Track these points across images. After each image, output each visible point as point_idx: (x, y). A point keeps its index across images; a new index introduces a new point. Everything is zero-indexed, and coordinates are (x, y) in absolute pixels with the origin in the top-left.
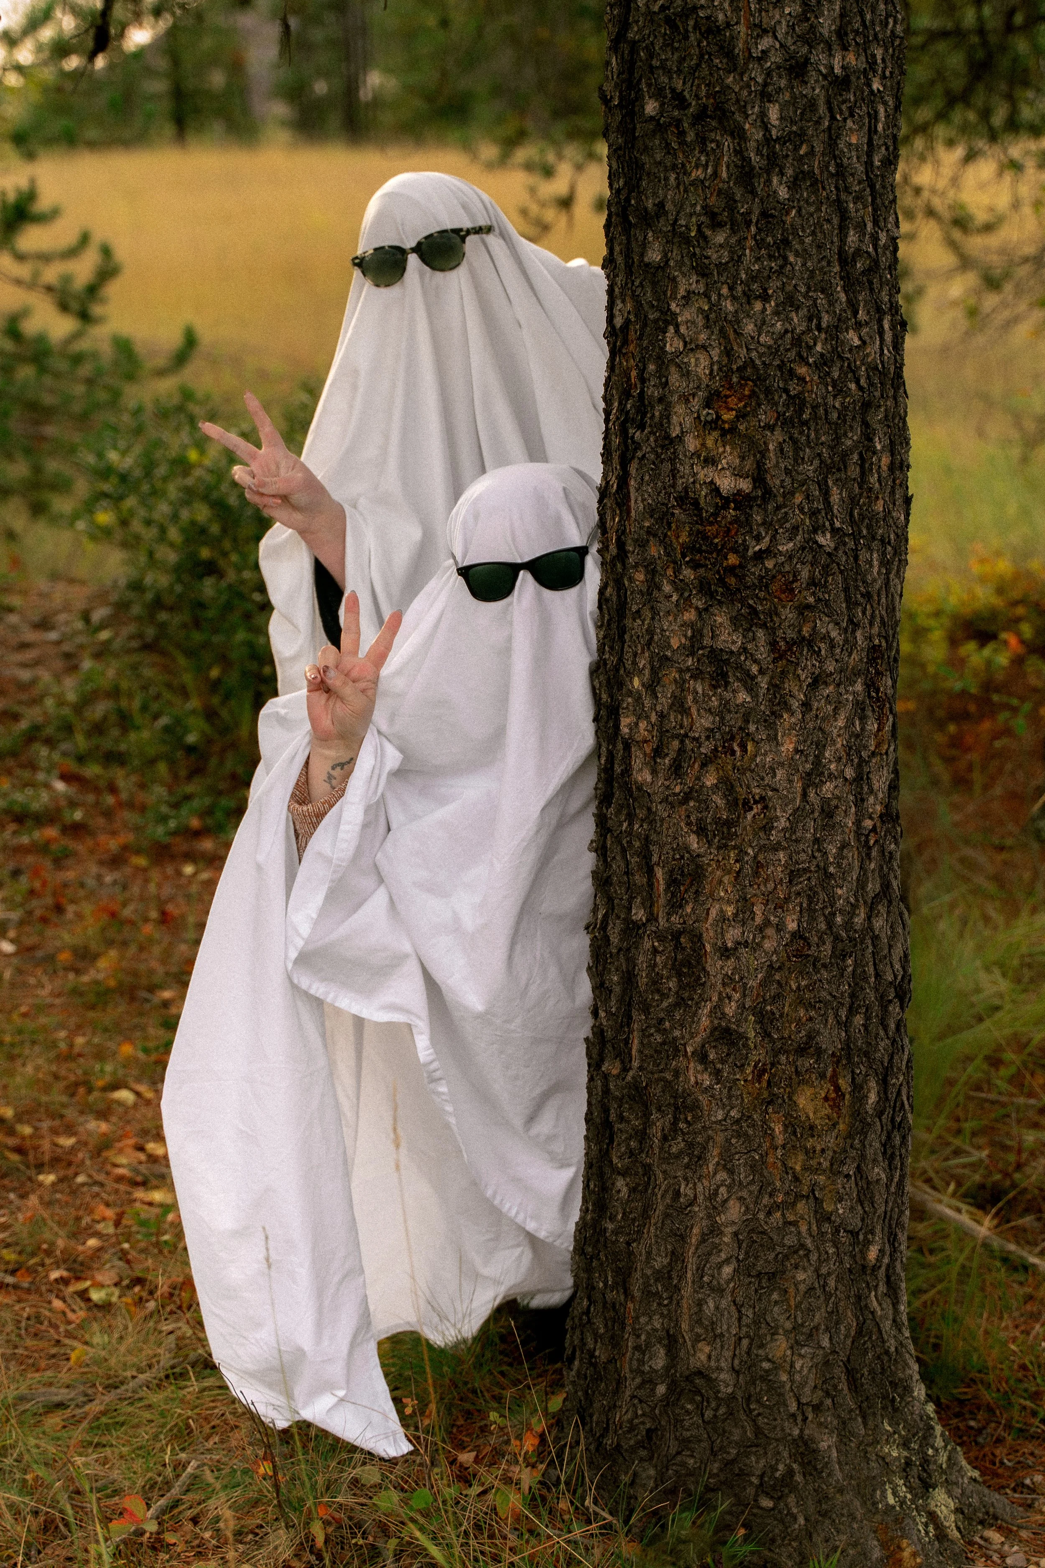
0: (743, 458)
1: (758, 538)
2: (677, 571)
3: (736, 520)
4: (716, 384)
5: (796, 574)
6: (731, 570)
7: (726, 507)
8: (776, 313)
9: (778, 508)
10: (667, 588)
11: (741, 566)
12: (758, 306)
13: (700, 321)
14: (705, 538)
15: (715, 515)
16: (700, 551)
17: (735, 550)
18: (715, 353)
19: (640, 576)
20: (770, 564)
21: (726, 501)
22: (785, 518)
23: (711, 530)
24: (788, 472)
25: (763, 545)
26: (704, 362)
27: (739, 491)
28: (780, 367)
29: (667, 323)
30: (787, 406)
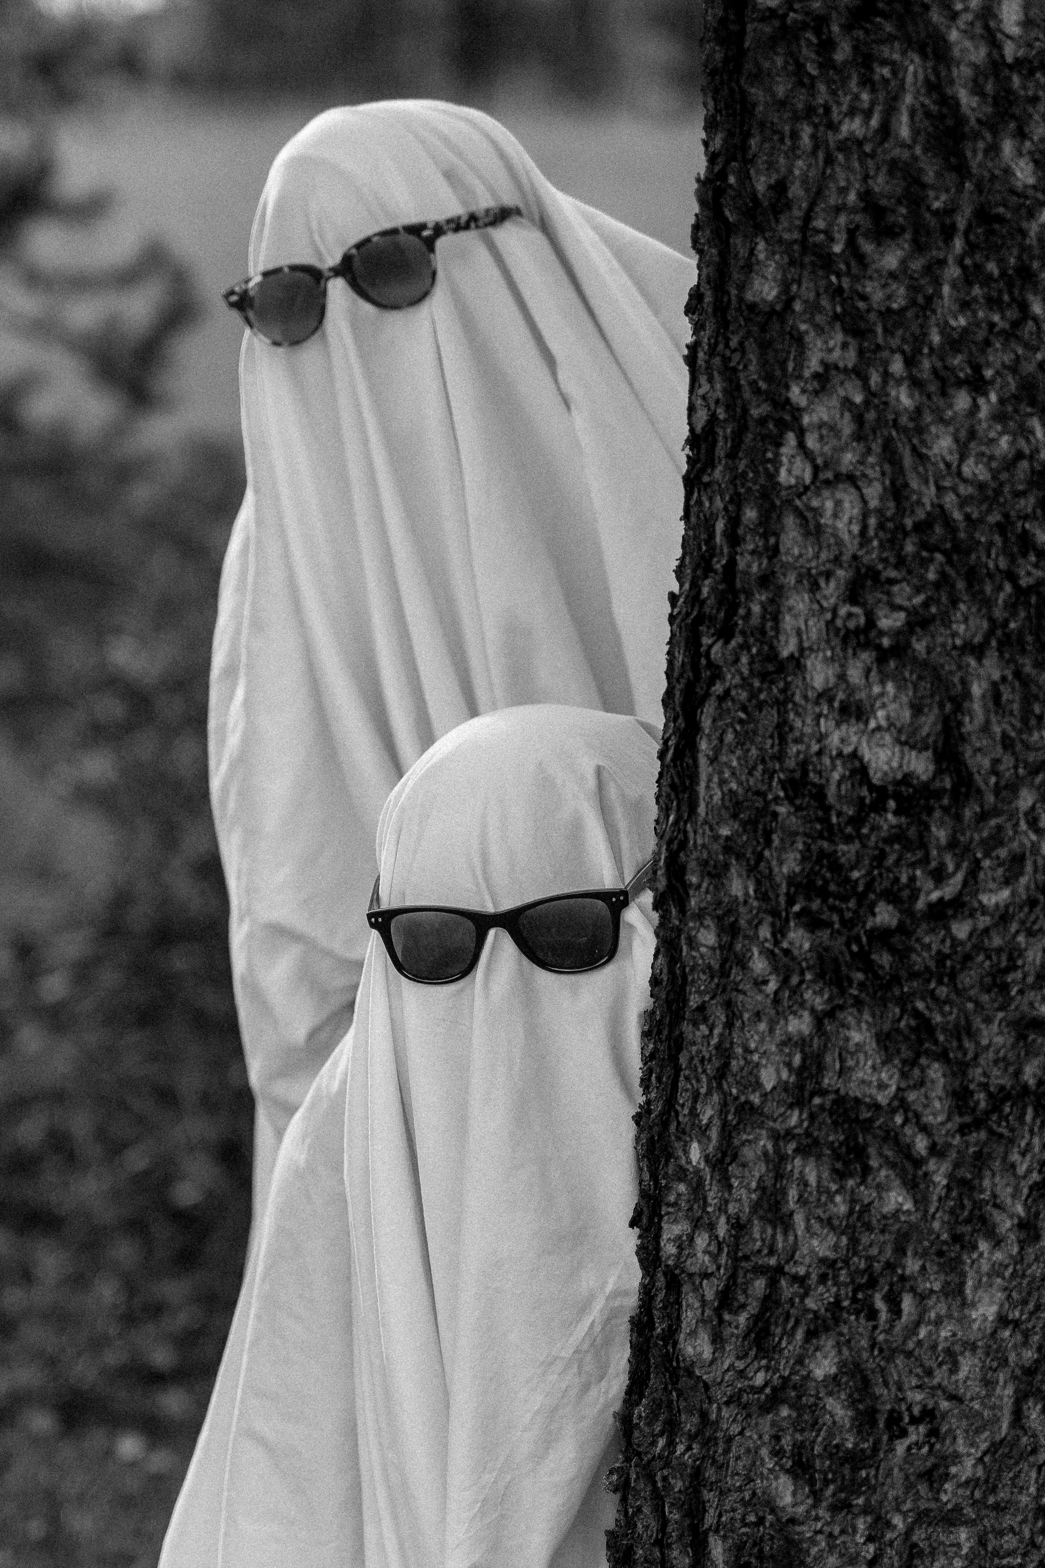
0: (917, 709)
1: (939, 876)
2: (779, 933)
3: (898, 836)
4: (872, 556)
5: (1014, 954)
6: (882, 936)
7: (879, 807)
8: (999, 417)
9: (983, 817)
10: (759, 965)
11: (901, 929)
12: (962, 401)
13: (847, 427)
14: (836, 866)
15: (857, 821)
16: (824, 894)
17: (892, 897)
18: (873, 493)
19: (708, 937)
20: (961, 930)
21: (881, 793)
22: (997, 839)
23: (847, 851)
24: (1007, 743)
25: (949, 890)
26: (851, 507)
27: (907, 778)
28: (1002, 528)
29: (783, 426)
30: (1012, 607)
